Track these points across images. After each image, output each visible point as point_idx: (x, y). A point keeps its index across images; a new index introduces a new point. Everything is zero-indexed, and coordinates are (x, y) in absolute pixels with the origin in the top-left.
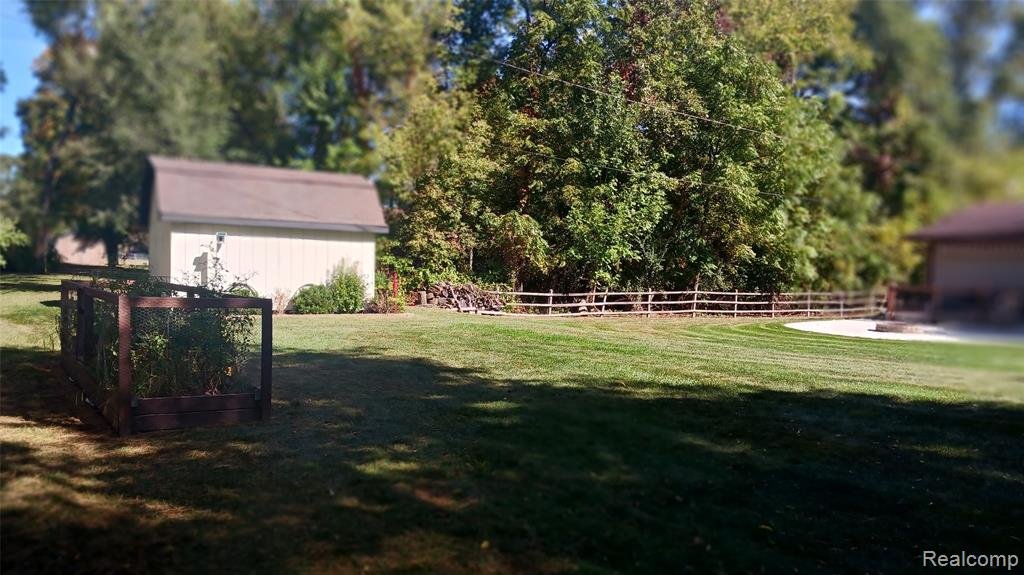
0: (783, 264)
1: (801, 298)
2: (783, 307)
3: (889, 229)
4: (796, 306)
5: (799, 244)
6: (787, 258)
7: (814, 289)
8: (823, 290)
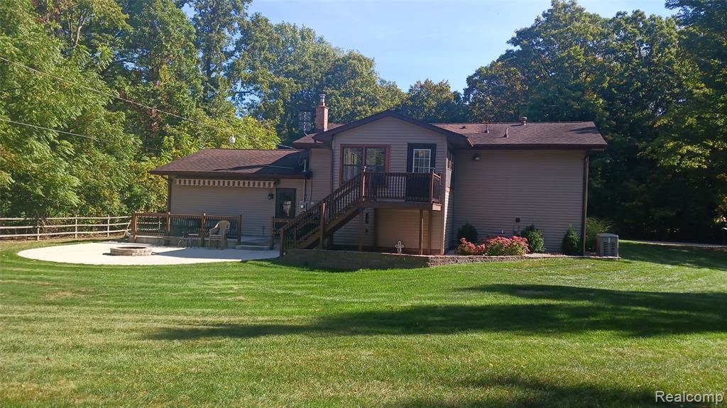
0: (46, 191)
1: (69, 222)
2: (49, 230)
3: (149, 164)
4: (65, 229)
5: (61, 174)
6: (50, 186)
7: (81, 214)
8: (91, 215)
